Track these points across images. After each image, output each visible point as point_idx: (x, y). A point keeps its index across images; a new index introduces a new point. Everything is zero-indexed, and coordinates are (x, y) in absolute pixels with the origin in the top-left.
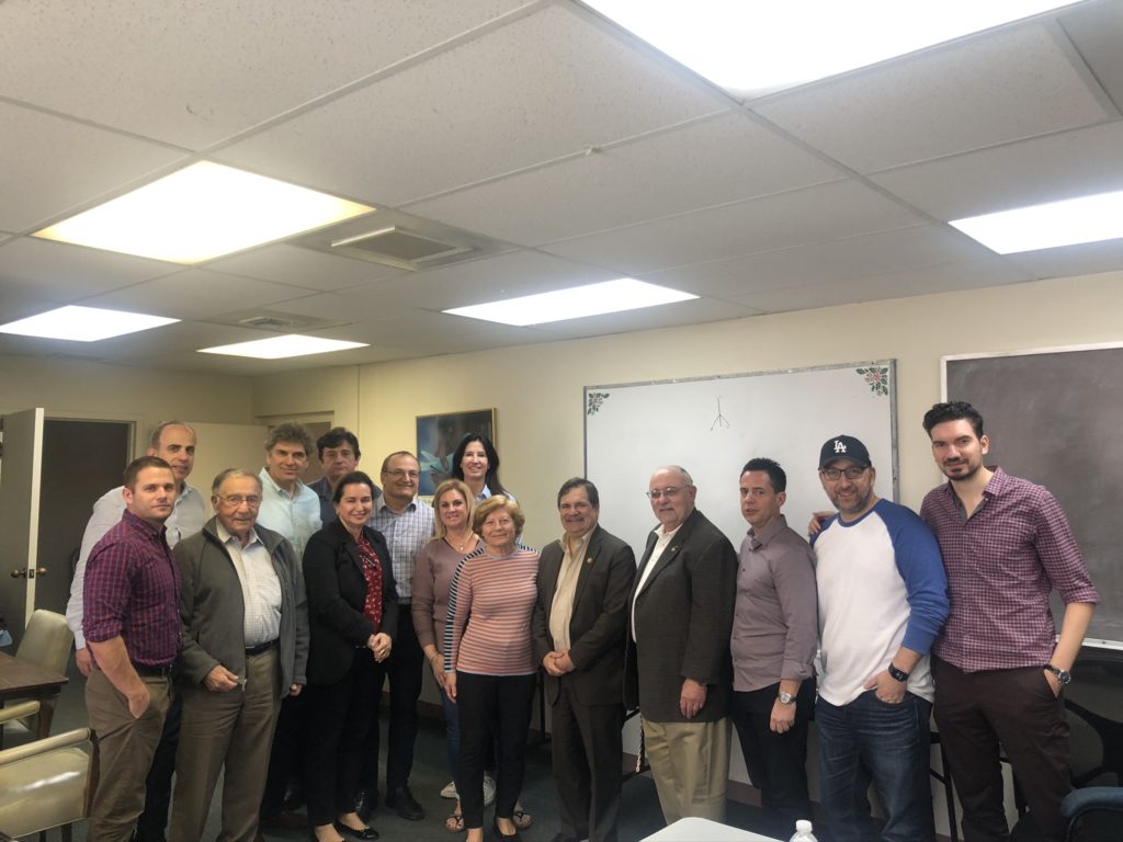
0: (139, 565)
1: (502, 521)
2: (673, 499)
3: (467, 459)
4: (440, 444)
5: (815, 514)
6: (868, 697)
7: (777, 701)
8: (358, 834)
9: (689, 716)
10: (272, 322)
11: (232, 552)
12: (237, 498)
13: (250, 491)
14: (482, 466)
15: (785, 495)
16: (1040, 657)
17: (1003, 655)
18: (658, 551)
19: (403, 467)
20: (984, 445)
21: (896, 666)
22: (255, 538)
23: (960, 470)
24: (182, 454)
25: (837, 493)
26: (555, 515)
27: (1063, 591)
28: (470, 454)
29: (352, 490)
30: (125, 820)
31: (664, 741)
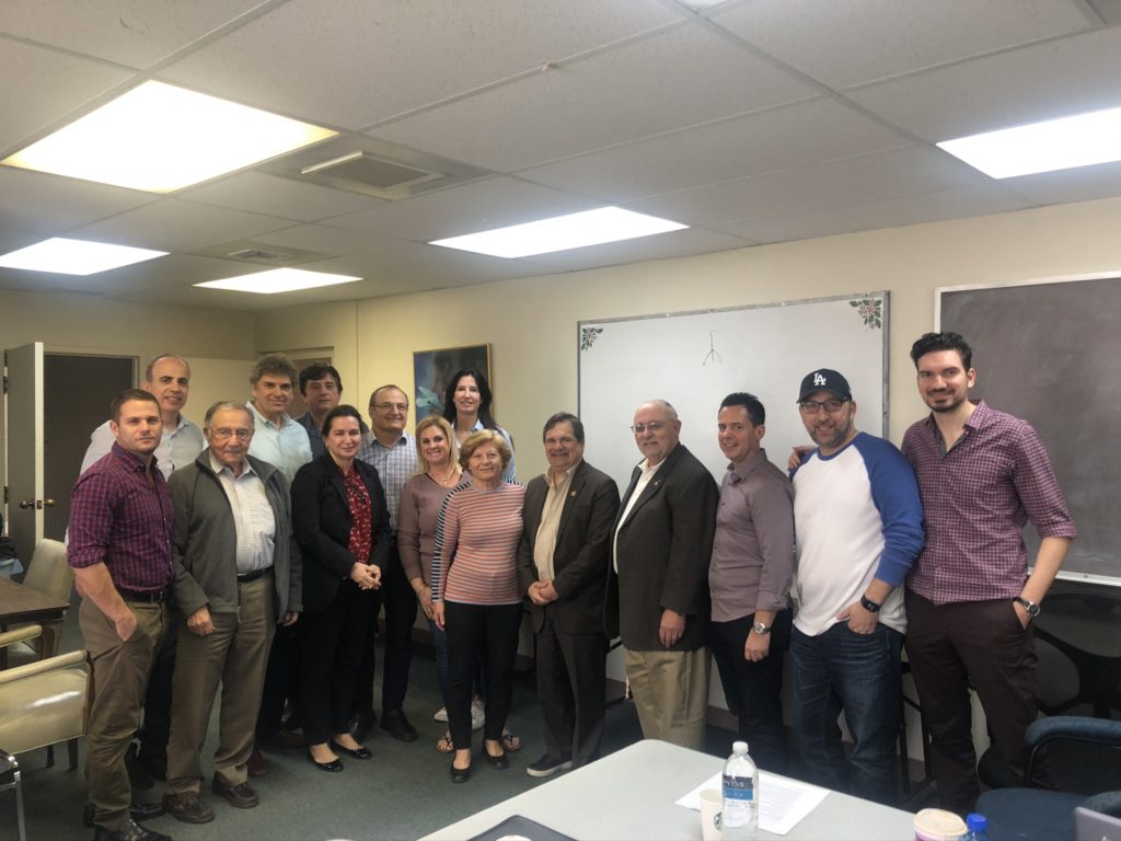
0: (121, 495)
1: (490, 455)
2: (657, 433)
3: (459, 394)
4: (437, 380)
5: (795, 449)
6: (841, 628)
7: (752, 631)
8: (352, 753)
9: (667, 646)
10: (260, 255)
11: (226, 483)
12: (227, 431)
13: (239, 425)
14: (474, 401)
15: (764, 428)
16: (1010, 589)
17: (973, 588)
18: (642, 485)
19: (392, 400)
20: (970, 378)
21: (868, 597)
22: (248, 469)
23: (944, 401)
24: (174, 385)
25: (817, 427)
26: (541, 450)
27: (1040, 526)
28: (463, 389)
29: (340, 423)
30: (120, 736)
31: (645, 668)
